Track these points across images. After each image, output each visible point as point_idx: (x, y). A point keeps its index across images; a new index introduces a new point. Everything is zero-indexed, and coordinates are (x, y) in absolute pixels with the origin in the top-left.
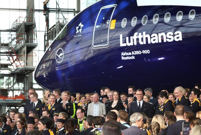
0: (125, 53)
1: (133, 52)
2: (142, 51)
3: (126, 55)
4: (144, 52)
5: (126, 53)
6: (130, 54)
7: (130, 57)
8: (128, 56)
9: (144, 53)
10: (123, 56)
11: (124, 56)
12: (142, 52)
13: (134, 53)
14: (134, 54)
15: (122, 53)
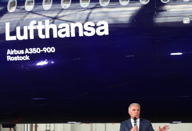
0: (13, 50)
1: (27, 50)
2: (42, 49)
3: (15, 53)
4: (46, 50)
5: (15, 51)
6: (22, 52)
7: (21, 57)
8: (18, 55)
9: (45, 52)
10: (9, 55)
11: (11, 56)
12: (42, 51)
13: (29, 51)
14: (29, 53)
15: (9, 50)
